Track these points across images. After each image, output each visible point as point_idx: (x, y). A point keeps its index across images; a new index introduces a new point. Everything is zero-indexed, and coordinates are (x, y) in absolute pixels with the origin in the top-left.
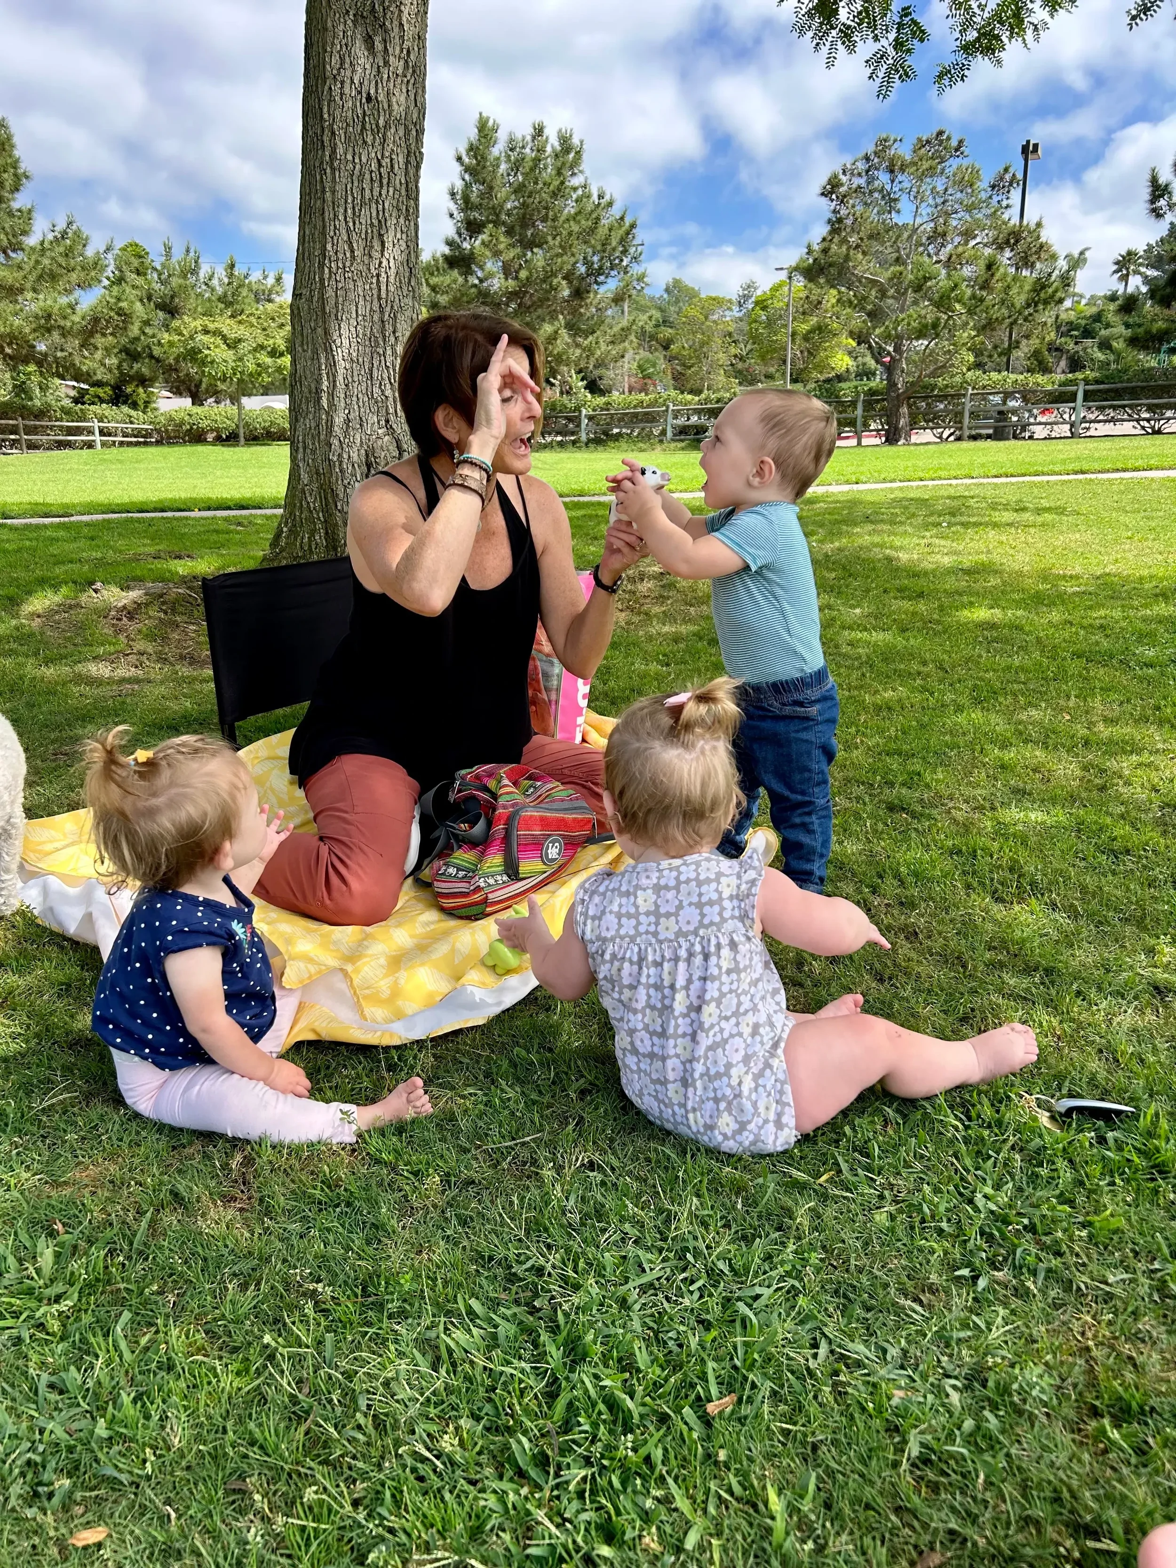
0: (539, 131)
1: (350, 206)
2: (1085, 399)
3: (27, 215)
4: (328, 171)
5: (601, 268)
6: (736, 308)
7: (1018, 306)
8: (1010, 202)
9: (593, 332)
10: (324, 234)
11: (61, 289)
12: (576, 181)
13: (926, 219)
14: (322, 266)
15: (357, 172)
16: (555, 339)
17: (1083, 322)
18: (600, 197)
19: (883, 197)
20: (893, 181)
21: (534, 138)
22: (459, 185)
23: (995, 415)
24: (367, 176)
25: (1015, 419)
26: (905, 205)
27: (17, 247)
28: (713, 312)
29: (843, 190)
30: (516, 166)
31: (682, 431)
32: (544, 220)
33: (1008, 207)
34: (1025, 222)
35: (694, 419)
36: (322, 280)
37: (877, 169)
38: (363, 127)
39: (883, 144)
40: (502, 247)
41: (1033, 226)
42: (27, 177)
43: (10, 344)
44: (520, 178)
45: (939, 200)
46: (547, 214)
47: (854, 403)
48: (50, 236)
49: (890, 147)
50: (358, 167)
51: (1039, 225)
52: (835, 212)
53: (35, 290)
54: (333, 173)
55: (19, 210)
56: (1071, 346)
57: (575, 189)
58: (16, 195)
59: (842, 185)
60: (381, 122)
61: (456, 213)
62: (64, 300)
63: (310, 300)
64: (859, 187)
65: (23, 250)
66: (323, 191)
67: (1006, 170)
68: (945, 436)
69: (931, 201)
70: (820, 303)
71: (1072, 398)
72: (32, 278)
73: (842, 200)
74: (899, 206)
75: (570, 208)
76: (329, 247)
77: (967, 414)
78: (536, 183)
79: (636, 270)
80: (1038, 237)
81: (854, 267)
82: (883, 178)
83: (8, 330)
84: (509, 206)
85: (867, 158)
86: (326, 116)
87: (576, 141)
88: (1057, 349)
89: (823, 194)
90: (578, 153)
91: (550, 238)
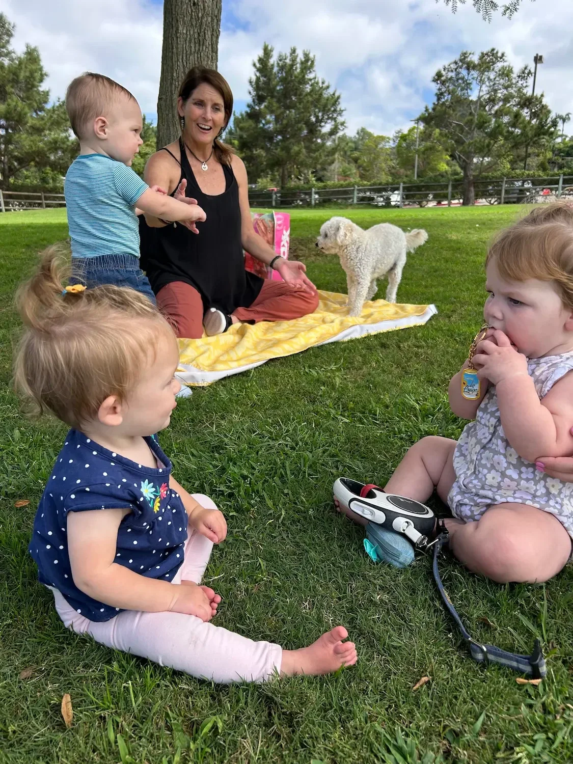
0: (294, 51)
1: (184, 55)
2: (564, 183)
3: (47, 94)
4: (175, 39)
5: (322, 119)
6: (391, 142)
7: (530, 136)
8: (528, 84)
9: (318, 150)
10: (172, 69)
11: (62, 129)
12: (311, 76)
13: (485, 93)
14: (171, 84)
15: (188, 39)
16: (299, 154)
17: (567, 149)
18: (323, 83)
19: (463, 83)
20: (468, 74)
21: (291, 54)
22: (254, 79)
23: (518, 191)
24: (193, 41)
25: (528, 194)
26: (475, 86)
27: (41, 109)
28: (379, 144)
29: (443, 78)
30: (282, 68)
31: (362, 199)
32: (295, 95)
33: (526, 86)
34: (535, 95)
35: (368, 194)
36: (171, 91)
37: (461, 68)
38: (191, 18)
39: (464, 55)
40: (274, 108)
41: (539, 96)
42: (47, 75)
43: (38, 156)
44: (284, 74)
45: (492, 84)
46: (297, 92)
47: (447, 186)
48: (57, 104)
49: (467, 57)
50: (189, 36)
51: (542, 96)
52: (439, 89)
53: (50, 130)
54: (177, 40)
55: (43, 92)
56: (560, 161)
57: (310, 80)
58: (41, 84)
59: (443, 76)
60: (200, 15)
61: (252, 92)
62: (63, 135)
63: (166, 101)
64: (452, 77)
65: (44, 111)
66: (173, 48)
67: (526, 68)
68: (492, 202)
69: (487, 83)
70: (431, 135)
71: (557, 182)
72: (48, 124)
73: (443, 83)
74: (472, 86)
75: (308, 88)
76: (175, 74)
77: (503, 191)
78: (291, 77)
79: (340, 119)
80: (541, 102)
81: (449, 118)
82: (464, 72)
83: (37, 149)
84: (278, 88)
85: (456, 63)
86: (174, 13)
87: (311, 56)
88: (553, 163)
89: (433, 81)
90: (313, 62)
91: (298, 104)
